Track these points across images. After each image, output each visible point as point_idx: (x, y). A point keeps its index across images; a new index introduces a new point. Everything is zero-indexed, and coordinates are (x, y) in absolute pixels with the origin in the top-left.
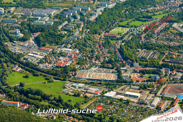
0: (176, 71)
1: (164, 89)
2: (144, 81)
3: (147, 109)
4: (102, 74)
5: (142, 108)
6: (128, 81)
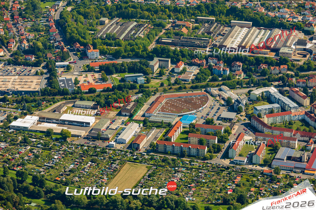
0: (186, 64)
1: (153, 104)
2: (108, 88)
3: (107, 150)
4: (11, 79)
5: (95, 147)
6: (70, 91)
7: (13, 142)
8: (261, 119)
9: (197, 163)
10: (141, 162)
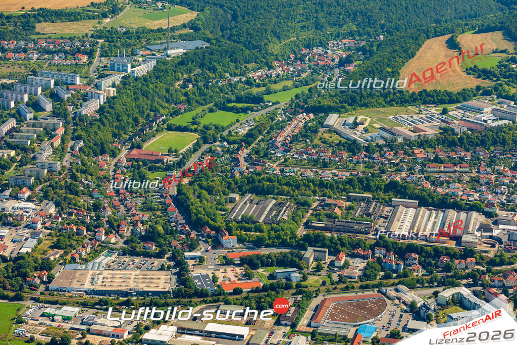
0: (348, 255)
1: (317, 309)
6: (210, 292)
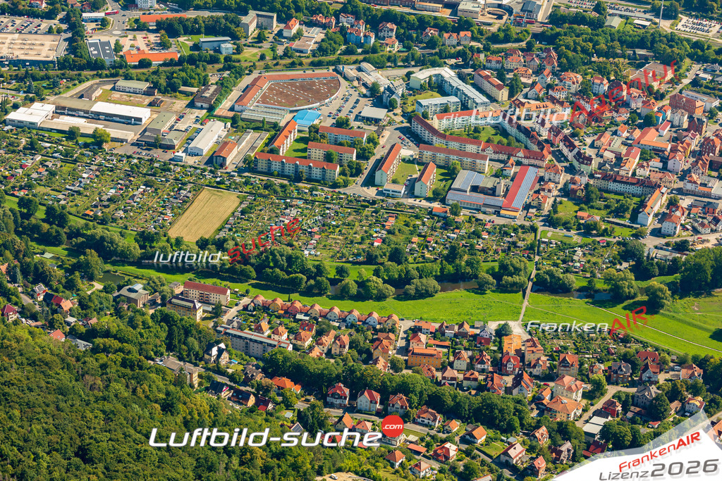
0: (302, 23)
2: (171, 60)
3: (172, 167)
4: (6, 38)
5: (151, 161)
6: (107, 64)
7: (12, 148)
8: (428, 122)
9: (322, 193)
10: (228, 188)
